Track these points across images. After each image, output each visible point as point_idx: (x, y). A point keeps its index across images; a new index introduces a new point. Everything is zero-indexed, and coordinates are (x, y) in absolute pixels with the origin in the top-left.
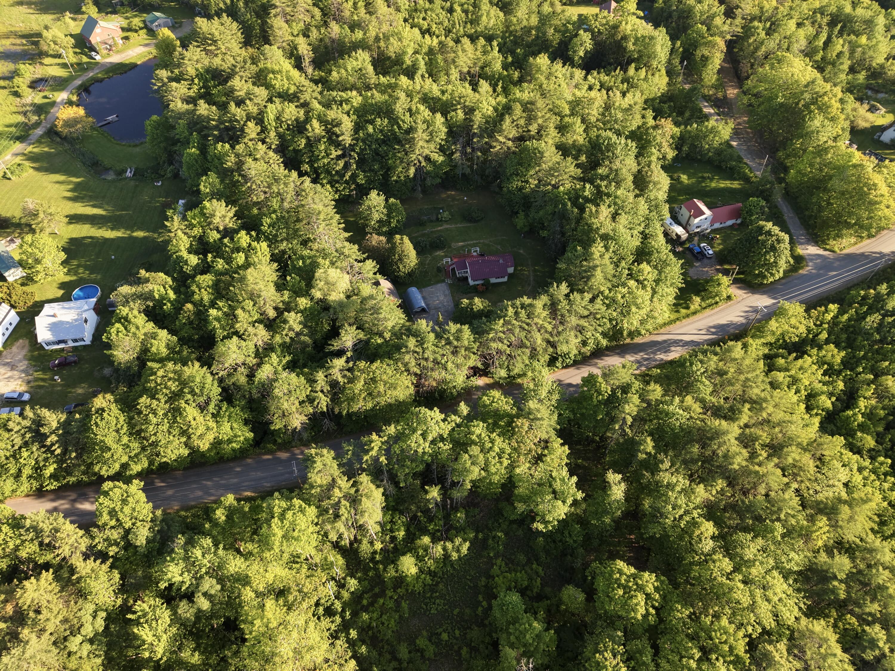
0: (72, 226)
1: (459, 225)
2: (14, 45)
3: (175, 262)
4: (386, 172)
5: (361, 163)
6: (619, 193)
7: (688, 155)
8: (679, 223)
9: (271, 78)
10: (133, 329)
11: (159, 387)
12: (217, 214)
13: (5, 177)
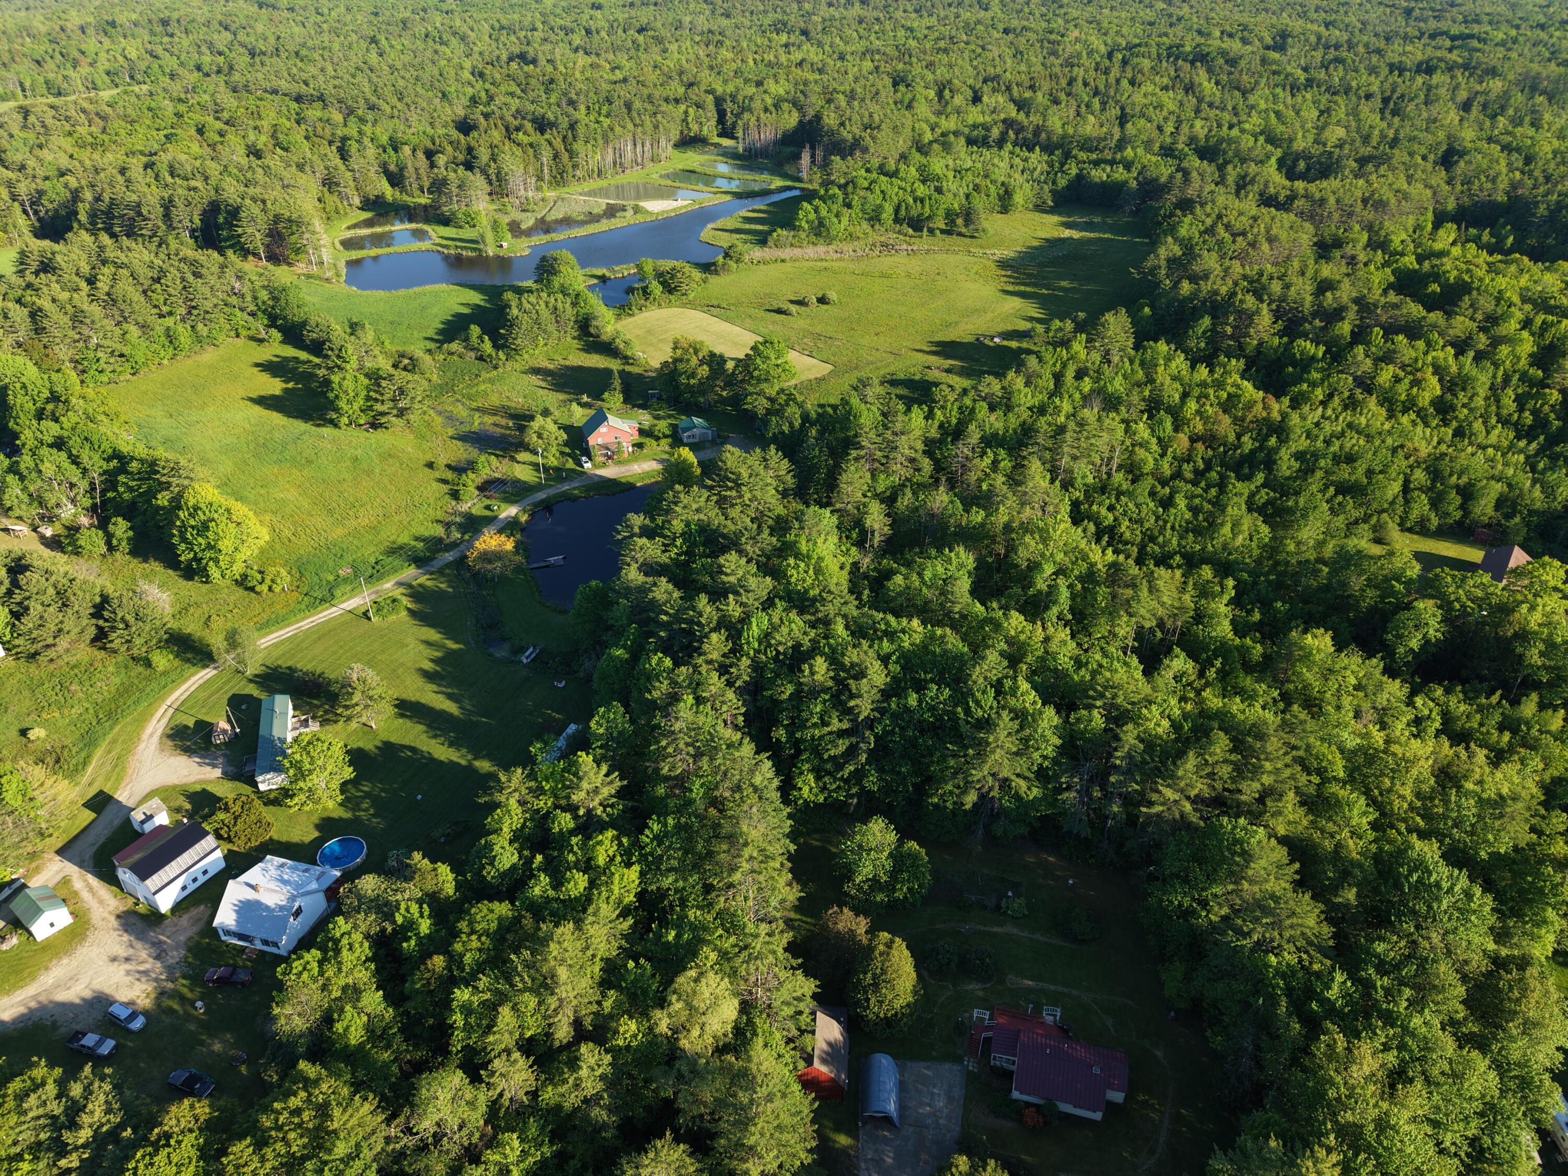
1: (1038, 937)
2: (495, 425)
4: (924, 782)
5: (880, 754)
9: (788, 565)
10: (330, 972)
11: (273, 1133)
12: (585, 785)
13: (366, 615)
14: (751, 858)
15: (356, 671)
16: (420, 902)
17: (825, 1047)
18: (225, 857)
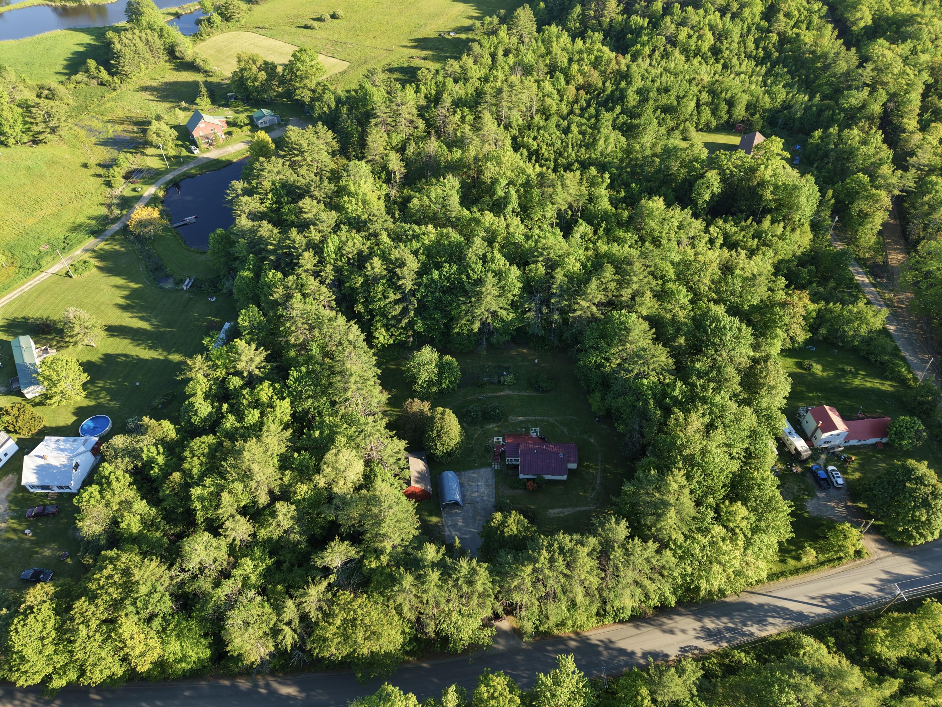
0: (112, 339)
1: (523, 393)
2: (125, 131)
3: (186, 408)
4: (449, 321)
5: (421, 310)
6: (717, 398)
7: (825, 339)
8: (802, 433)
9: (345, 201)
10: (108, 496)
11: (99, 591)
12: (243, 358)
13: (67, 274)
14: (356, 382)
15: (72, 313)
16: (156, 445)
17: (417, 475)
18: (17, 443)
